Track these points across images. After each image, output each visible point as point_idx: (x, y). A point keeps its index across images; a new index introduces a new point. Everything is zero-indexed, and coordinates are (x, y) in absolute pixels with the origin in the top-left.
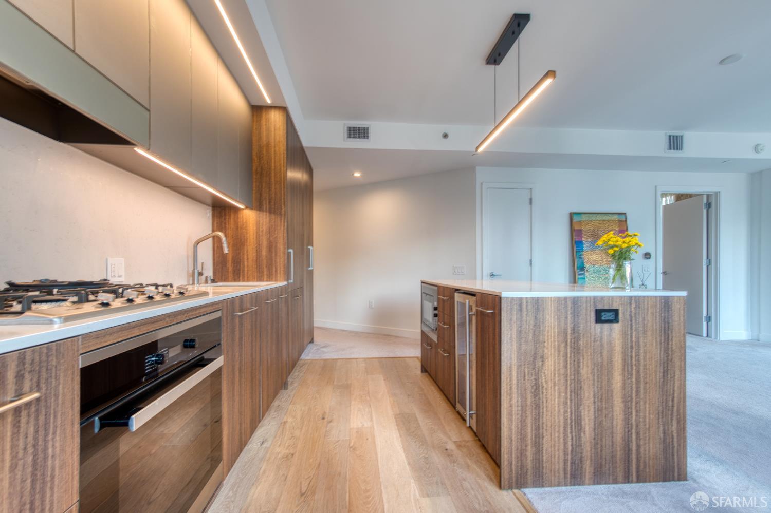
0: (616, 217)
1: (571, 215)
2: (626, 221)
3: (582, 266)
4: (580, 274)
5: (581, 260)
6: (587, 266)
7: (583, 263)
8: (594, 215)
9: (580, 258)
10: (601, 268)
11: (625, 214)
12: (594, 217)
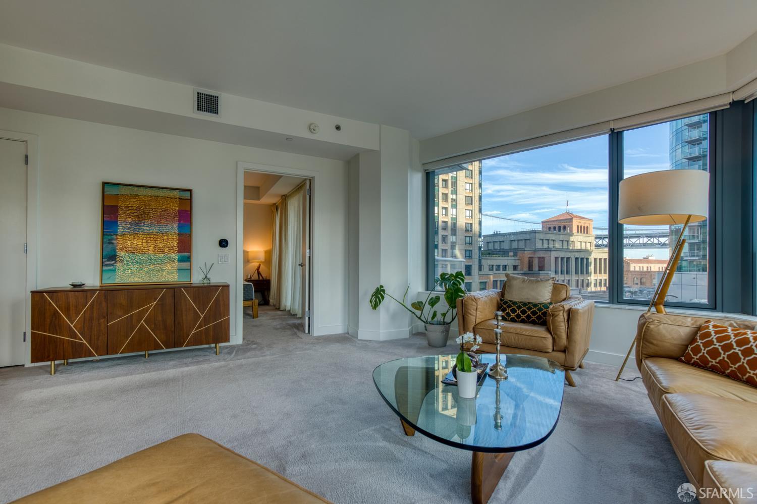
0: (177, 194)
1: (104, 184)
2: (191, 199)
3: (113, 253)
4: (107, 265)
5: (111, 246)
6: (120, 254)
7: (115, 250)
8: (142, 189)
9: (110, 243)
10: (145, 257)
11: (191, 191)
12: (141, 192)
